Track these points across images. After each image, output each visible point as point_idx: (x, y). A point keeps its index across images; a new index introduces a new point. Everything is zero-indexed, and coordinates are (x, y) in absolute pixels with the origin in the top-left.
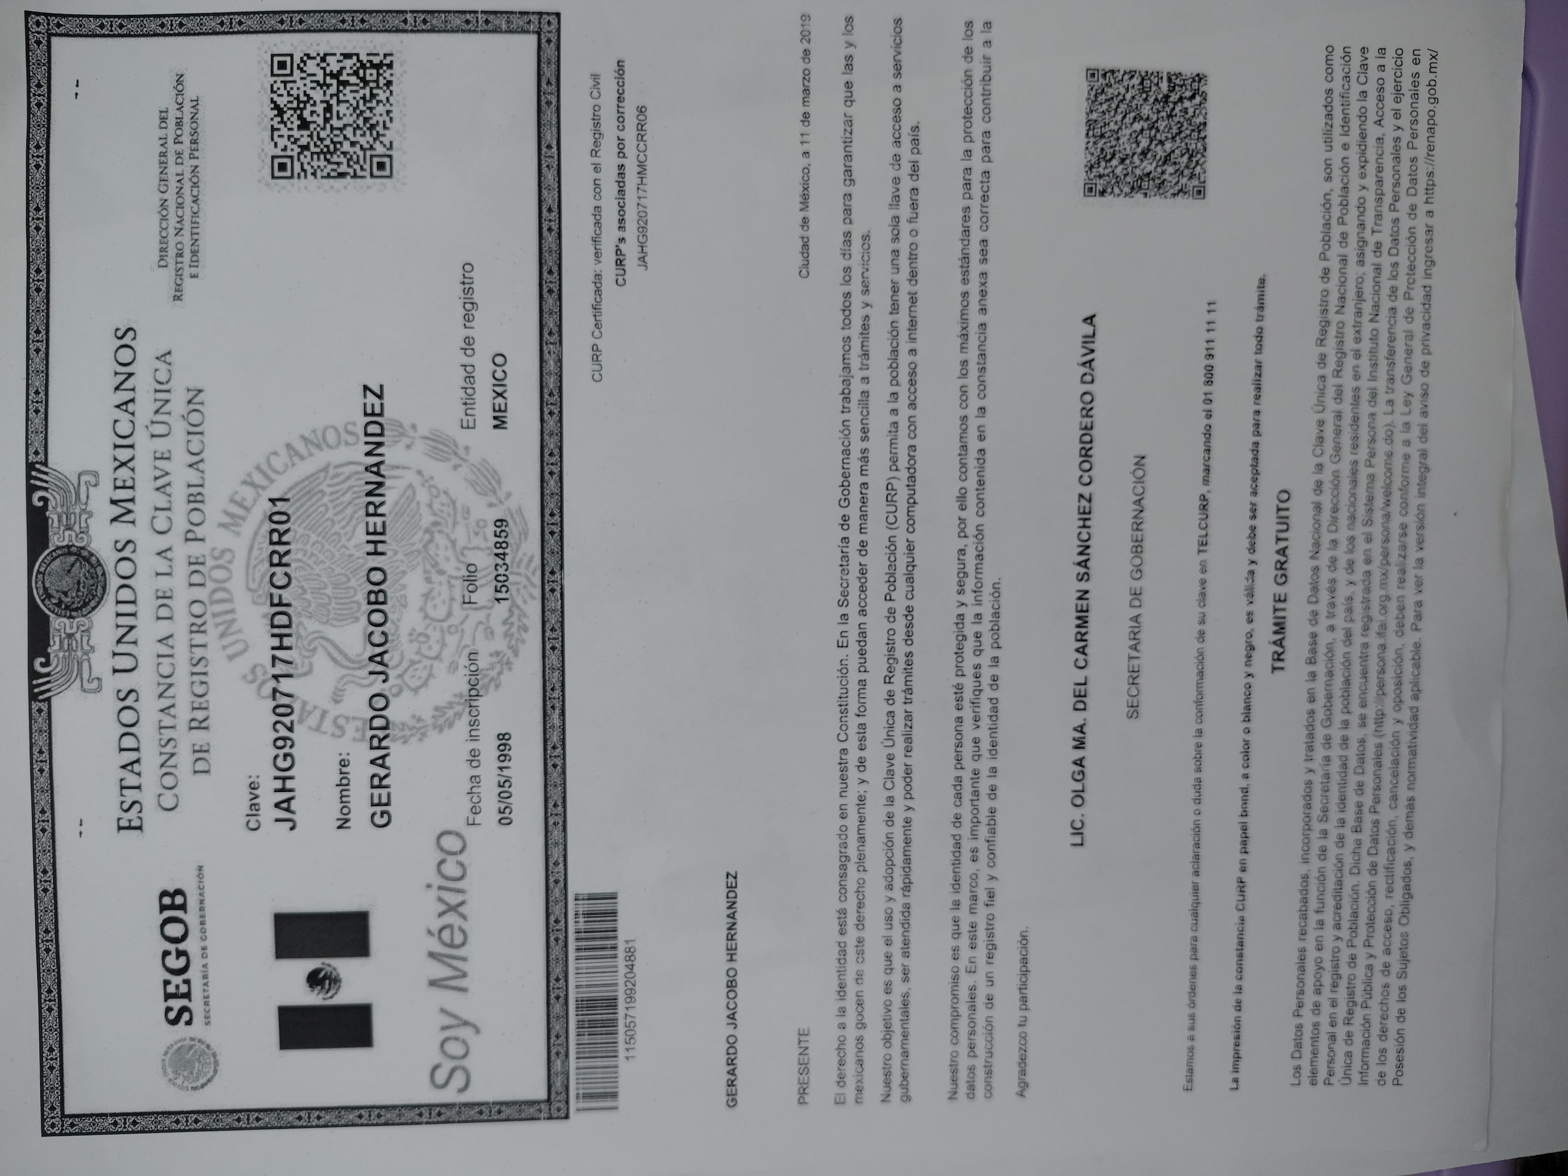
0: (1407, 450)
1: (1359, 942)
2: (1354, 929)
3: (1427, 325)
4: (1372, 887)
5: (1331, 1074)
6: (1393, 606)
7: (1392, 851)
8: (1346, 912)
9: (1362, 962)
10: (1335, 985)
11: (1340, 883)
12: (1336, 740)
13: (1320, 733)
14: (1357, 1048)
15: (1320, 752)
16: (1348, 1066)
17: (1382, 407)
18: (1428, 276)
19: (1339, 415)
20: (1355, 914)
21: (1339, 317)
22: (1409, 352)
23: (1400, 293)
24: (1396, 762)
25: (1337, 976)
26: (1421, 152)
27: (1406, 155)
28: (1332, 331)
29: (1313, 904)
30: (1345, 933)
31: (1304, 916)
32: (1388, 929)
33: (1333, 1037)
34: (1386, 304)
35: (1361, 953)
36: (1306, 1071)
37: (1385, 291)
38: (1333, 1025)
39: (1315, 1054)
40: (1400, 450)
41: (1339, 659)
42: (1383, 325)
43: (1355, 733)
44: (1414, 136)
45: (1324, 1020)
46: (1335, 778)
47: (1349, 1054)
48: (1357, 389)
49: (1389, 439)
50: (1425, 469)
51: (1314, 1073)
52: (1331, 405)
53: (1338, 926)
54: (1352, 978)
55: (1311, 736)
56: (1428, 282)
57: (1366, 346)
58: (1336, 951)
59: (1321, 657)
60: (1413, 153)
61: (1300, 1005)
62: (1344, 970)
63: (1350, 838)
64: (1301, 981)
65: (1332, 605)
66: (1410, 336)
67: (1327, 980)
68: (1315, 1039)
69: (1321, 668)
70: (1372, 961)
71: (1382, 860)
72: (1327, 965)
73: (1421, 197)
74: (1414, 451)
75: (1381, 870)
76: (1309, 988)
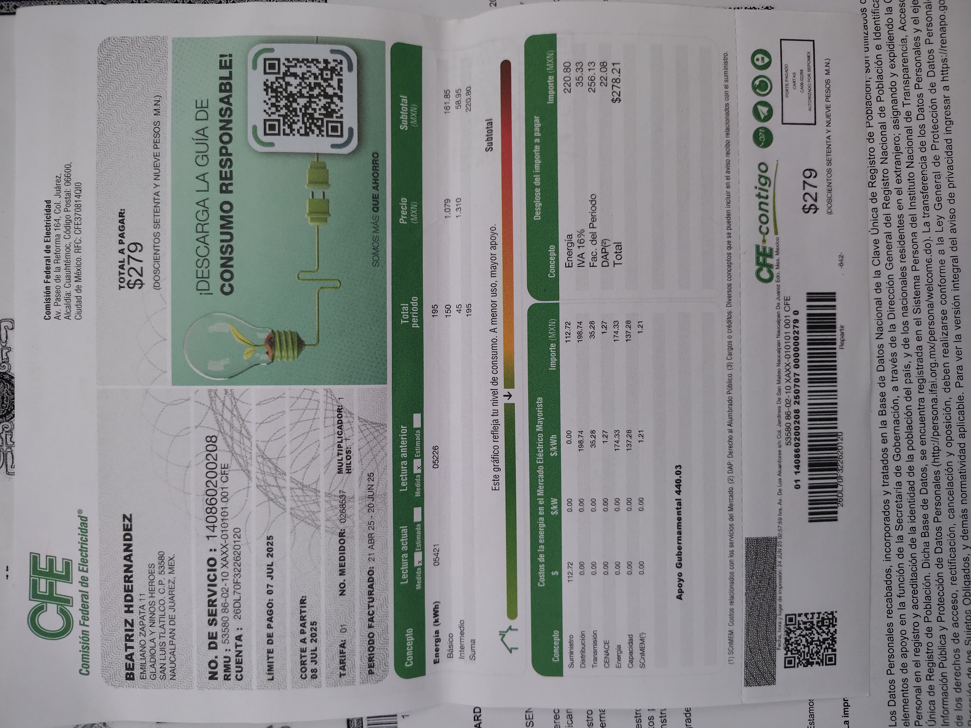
0: (942, 257)
1: (933, 618)
2: (928, 609)
3: (950, 167)
4: (940, 576)
5: (919, 717)
6: (940, 370)
7: (953, 549)
8: (921, 596)
9: (937, 632)
10: (917, 651)
11: (914, 574)
12: (905, 470)
13: (892, 465)
14: (938, 697)
15: (893, 479)
16: (932, 712)
17: (920, 228)
18: (948, 132)
19: (889, 236)
20: (928, 597)
21: (884, 166)
22: (938, 187)
23: (928, 146)
24: (951, 483)
25: (918, 644)
26: (936, 46)
27: (925, 49)
28: (879, 176)
29: (896, 591)
30: (921, 611)
31: (889, 600)
32: (955, 608)
33: (918, 690)
34: (917, 155)
35: (936, 626)
36: (900, 715)
37: (916, 145)
38: (918, 680)
39: (906, 702)
40: (936, 257)
41: (902, 411)
42: (917, 170)
43: (918, 464)
44: (930, 35)
45: (911, 676)
46: (906, 497)
47: (932, 702)
48: (900, 216)
49: (928, 250)
50: (957, 270)
51: (906, 717)
52: (883, 229)
53: (915, 606)
54: (930, 645)
55: (885, 467)
56: (948, 136)
57: (905, 185)
58: (916, 625)
59: (889, 410)
60: (930, 47)
61: (891, 666)
62: (923, 639)
63: (920, 542)
64: (890, 647)
65: (895, 371)
66: (938, 175)
67: (910, 646)
68: (905, 691)
69: (889, 418)
70: (944, 632)
71: (946, 556)
72: (910, 635)
73: (939, 76)
74: (947, 257)
75: (945, 563)
76: (897, 652)
